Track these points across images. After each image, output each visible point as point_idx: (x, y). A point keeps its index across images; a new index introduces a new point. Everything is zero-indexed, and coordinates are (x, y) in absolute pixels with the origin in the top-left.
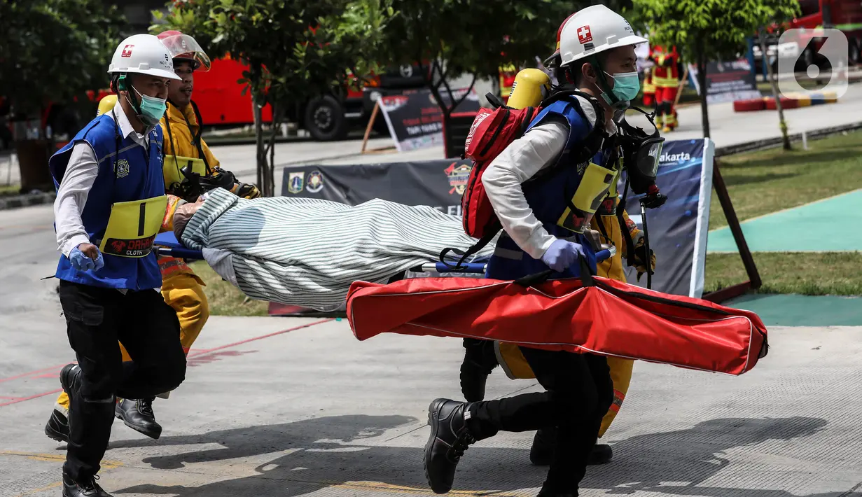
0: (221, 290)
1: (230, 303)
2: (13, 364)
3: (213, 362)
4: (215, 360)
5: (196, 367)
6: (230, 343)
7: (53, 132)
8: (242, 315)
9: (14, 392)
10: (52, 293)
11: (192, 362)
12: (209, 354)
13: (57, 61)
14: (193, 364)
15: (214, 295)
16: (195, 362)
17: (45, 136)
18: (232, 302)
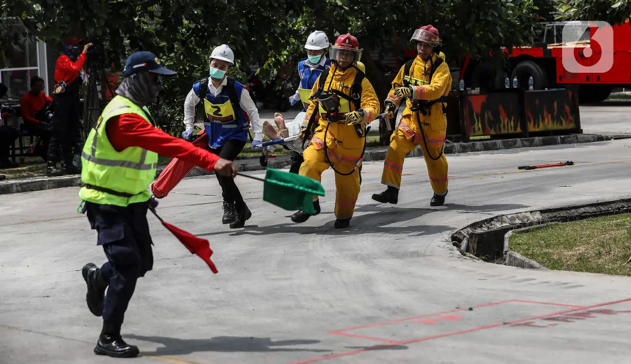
0: (607, 249)
1: (614, 261)
2: (398, 308)
3: (588, 319)
4: (590, 317)
5: (571, 323)
6: (607, 301)
7: (466, 85)
8: (624, 274)
9: (394, 335)
10: (446, 241)
11: (567, 318)
12: (585, 311)
13: (473, 17)
14: (568, 320)
15: (600, 253)
16: (570, 318)
17: (458, 88)
18: (617, 260)
